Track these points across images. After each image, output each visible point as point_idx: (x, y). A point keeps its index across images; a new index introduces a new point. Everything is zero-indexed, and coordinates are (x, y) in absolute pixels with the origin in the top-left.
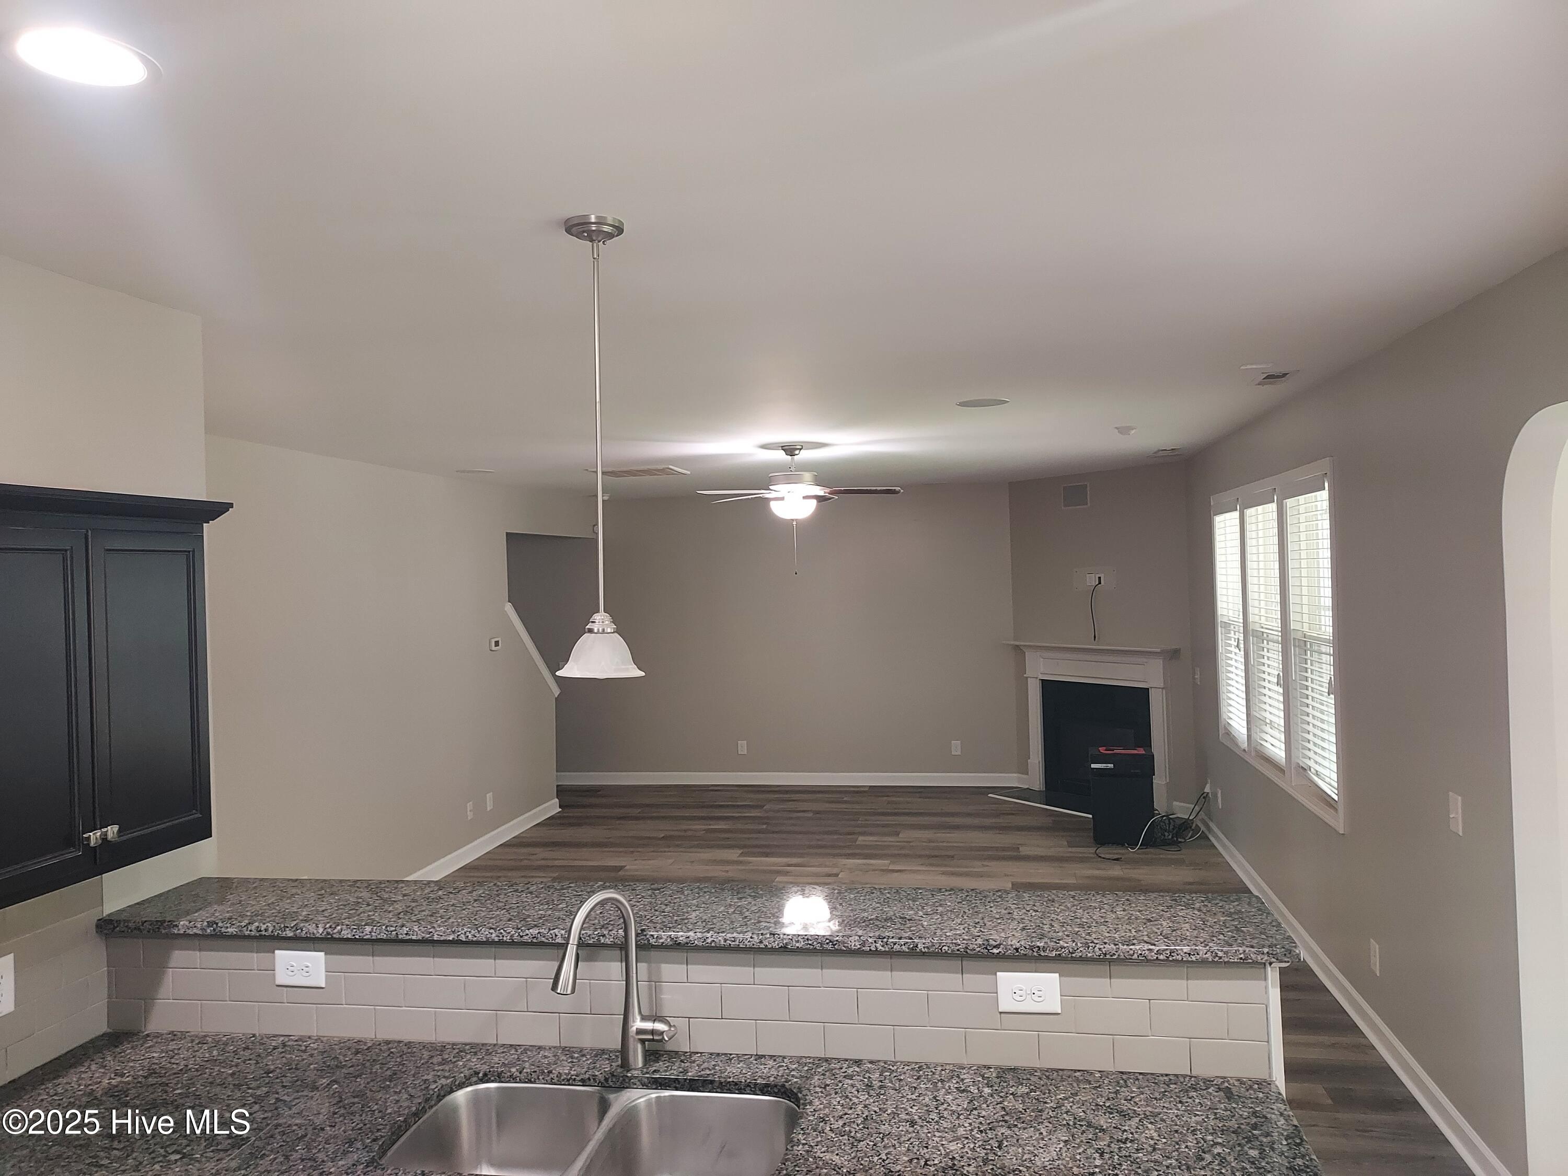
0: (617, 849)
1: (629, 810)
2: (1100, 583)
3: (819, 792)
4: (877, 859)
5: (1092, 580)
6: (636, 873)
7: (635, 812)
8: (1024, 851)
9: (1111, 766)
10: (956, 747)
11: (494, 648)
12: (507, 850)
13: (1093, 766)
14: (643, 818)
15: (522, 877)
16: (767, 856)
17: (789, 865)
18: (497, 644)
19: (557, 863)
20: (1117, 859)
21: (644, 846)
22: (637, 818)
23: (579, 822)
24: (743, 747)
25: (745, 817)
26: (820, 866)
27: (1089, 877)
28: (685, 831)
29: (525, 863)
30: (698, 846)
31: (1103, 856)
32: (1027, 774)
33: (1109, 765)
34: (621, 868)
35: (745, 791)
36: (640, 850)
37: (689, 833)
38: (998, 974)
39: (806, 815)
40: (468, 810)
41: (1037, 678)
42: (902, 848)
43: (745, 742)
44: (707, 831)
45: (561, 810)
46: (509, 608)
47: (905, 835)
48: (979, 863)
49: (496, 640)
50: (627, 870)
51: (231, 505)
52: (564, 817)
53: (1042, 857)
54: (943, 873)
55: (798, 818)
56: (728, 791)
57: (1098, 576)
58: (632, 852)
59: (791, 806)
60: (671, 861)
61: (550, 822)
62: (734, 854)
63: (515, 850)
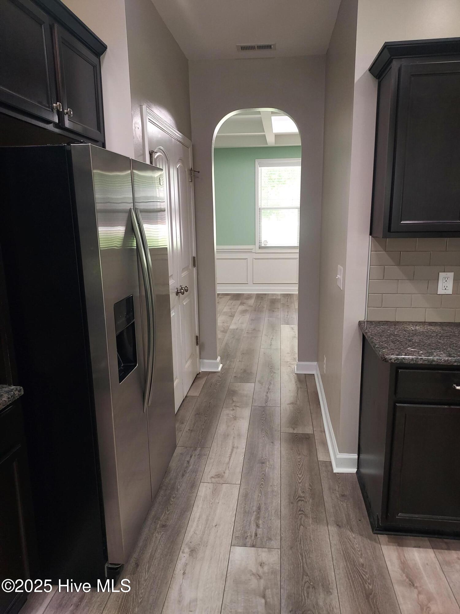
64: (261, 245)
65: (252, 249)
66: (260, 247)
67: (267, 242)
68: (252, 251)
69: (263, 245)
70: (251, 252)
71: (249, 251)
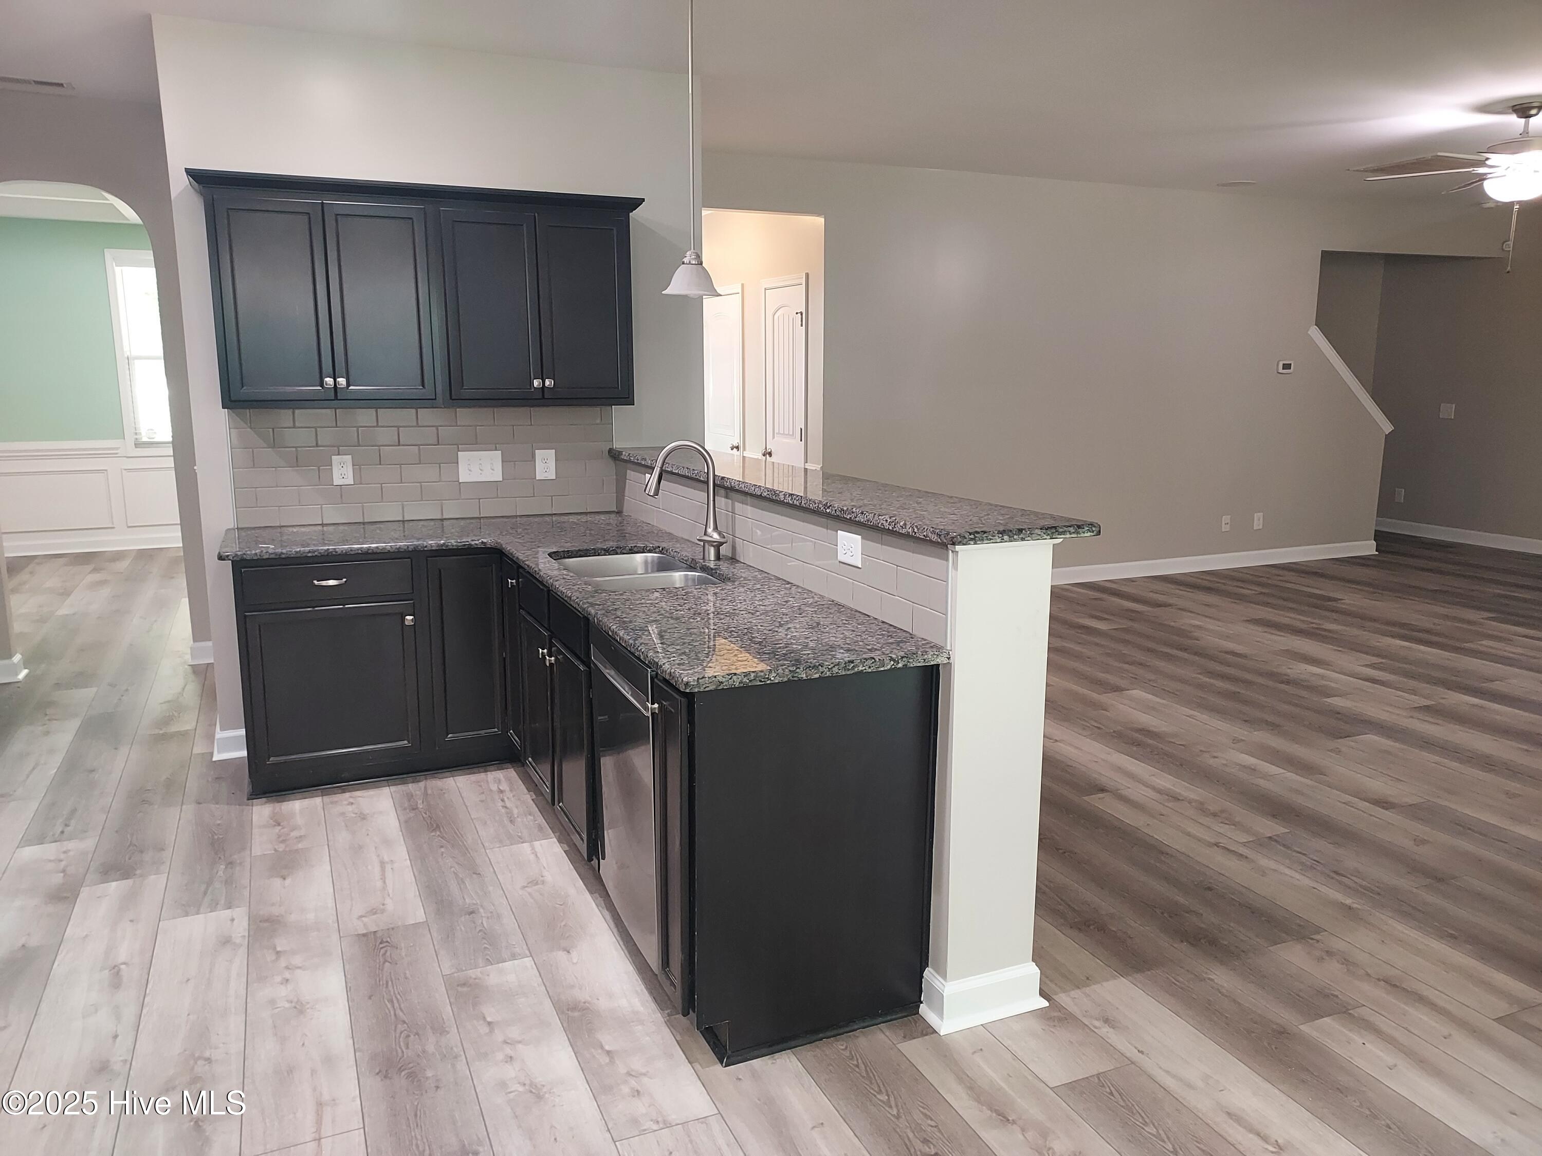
1: (1446, 566)
11: (1282, 371)
12: (1265, 569)
18: (1287, 367)
23: (1372, 565)
30: (1455, 603)
36: (1385, 593)
38: (839, 531)
40: (1223, 523)
45: (1376, 553)
46: (1315, 333)
49: (1287, 362)
51: (643, 200)
52: (1368, 559)
58: (1374, 593)
60: (1397, 606)
61: (1346, 559)
64: (141, 438)
65: (117, 449)
66: (138, 444)
67: (155, 433)
68: (117, 454)
69: (145, 439)
70: (115, 455)
71: (111, 454)
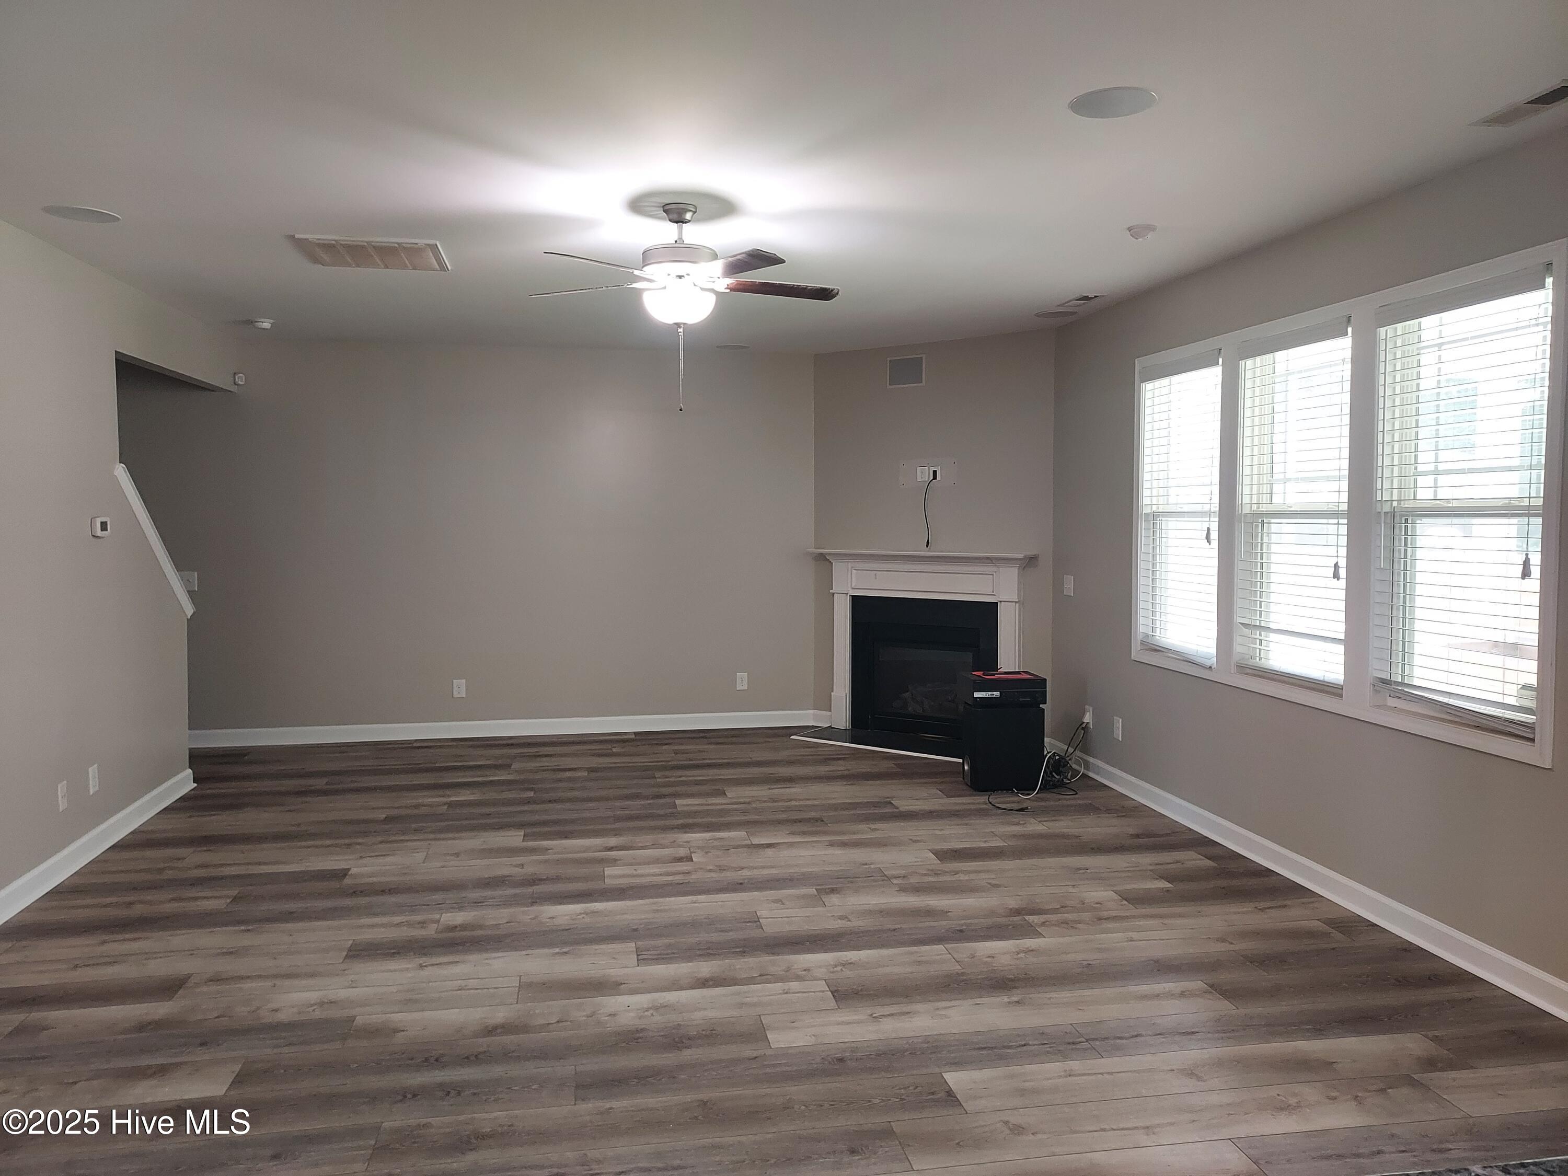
0: (319, 843)
1: (311, 781)
2: (935, 477)
3: (573, 743)
4: (723, 830)
5: (924, 475)
6: (375, 879)
7: (320, 783)
8: (904, 805)
9: (997, 694)
10: (742, 681)
11: (99, 532)
12: (126, 855)
13: (976, 695)
14: (337, 792)
15: (173, 899)
16: (566, 838)
17: (611, 849)
18: (104, 526)
19: (227, 871)
20: (1021, 810)
21: (365, 834)
22: (325, 793)
23: (234, 804)
24: (460, 688)
25: (491, 781)
26: (654, 846)
27: (1014, 836)
28: (417, 806)
29: (169, 874)
30: (448, 829)
31: (997, 805)
32: (830, 711)
33: (994, 693)
34: (344, 873)
35: (471, 746)
36: (360, 840)
37: (424, 810)
39: (579, 774)
40: (60, 795)
41: (847, 594)
42: (744, 812)
43: (464, 681)
44: (450, 805)
45: (195, 785)
46: (121, 472)
47: (733, 793)
48: (863, 827)
49: (104, 520)
50: (355, 876)
52: (203, 797)
53: (931, 812)
54: (832, 844)
55: (570, 779)
56: (440, 747)
57: (932, 469)
58: (349, 845)
59: (545, 762)
60: (420, 856)
61: (184, 804)
62: (514, 838)
63: (136, 854)
